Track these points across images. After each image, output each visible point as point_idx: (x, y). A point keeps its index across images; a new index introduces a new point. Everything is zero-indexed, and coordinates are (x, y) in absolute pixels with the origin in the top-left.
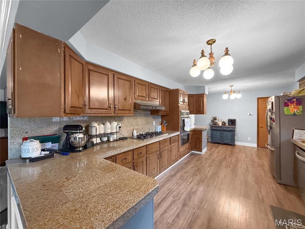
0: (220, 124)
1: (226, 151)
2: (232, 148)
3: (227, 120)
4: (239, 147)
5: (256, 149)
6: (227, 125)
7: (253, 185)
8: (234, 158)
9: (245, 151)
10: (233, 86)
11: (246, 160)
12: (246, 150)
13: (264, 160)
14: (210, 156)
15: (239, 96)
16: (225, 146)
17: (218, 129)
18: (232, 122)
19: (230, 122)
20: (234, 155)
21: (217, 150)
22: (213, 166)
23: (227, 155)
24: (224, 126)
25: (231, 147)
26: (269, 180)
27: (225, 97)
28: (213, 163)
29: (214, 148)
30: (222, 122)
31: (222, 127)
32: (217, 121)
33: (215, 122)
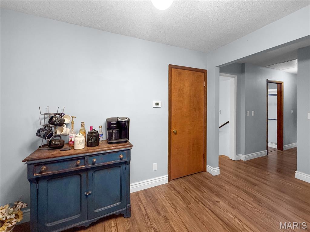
0: (80, 145)
6: (104, 141)
18: (120, 130)
19: (114, 128)
30: (85, 132)
31: (86, 158)
32: (66, 130)
33: (59, 136)
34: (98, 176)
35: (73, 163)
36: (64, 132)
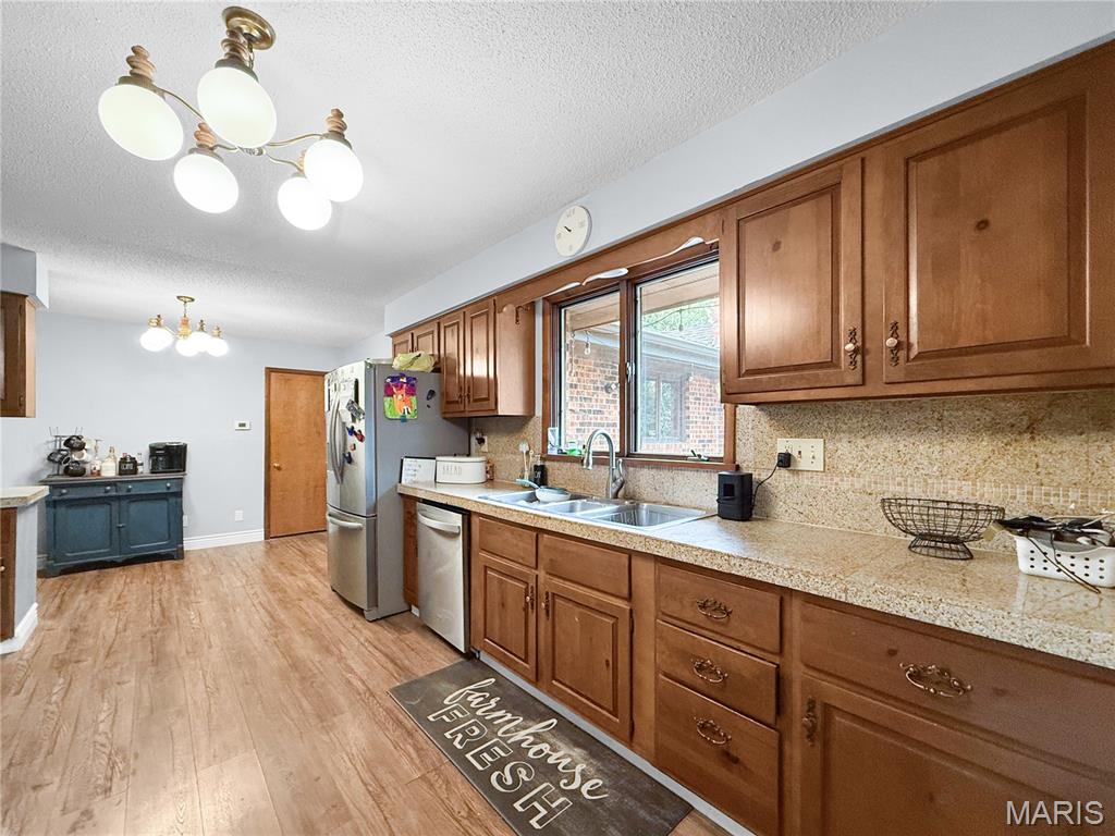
0: (110, 471)
1: (156, 589)
2: (176, 567)
3: (146, 451)
4: (204, 555)
5: (262, 547)
6: (144, 470)
7: (320, 662)
8: (205, 603)
9: (234, 564)
10: (193, 300)
11: (255, 593)
12: (235, 560)
13: (304, 572)
14: (72, 641)
15: (219, 348)
16: (137, 569)
17: (99, 493)
18: (171, 458)
19: (160, 455)
20: (199, 592)
21: (106, 600)
22: (126, 678)
23: (169, 600)
24: (133, 477)
25: (167, 564)
26: (349, 625)
27: (154, 340)
28: (115, 665)
29: (82, 596)
30: (115, 458)
31: (118, 484)
32: (86, 456)
33: (76, 462)
34: (134, 508)
35: (102, 489)
36: (83, 458)
